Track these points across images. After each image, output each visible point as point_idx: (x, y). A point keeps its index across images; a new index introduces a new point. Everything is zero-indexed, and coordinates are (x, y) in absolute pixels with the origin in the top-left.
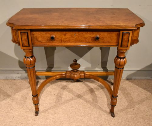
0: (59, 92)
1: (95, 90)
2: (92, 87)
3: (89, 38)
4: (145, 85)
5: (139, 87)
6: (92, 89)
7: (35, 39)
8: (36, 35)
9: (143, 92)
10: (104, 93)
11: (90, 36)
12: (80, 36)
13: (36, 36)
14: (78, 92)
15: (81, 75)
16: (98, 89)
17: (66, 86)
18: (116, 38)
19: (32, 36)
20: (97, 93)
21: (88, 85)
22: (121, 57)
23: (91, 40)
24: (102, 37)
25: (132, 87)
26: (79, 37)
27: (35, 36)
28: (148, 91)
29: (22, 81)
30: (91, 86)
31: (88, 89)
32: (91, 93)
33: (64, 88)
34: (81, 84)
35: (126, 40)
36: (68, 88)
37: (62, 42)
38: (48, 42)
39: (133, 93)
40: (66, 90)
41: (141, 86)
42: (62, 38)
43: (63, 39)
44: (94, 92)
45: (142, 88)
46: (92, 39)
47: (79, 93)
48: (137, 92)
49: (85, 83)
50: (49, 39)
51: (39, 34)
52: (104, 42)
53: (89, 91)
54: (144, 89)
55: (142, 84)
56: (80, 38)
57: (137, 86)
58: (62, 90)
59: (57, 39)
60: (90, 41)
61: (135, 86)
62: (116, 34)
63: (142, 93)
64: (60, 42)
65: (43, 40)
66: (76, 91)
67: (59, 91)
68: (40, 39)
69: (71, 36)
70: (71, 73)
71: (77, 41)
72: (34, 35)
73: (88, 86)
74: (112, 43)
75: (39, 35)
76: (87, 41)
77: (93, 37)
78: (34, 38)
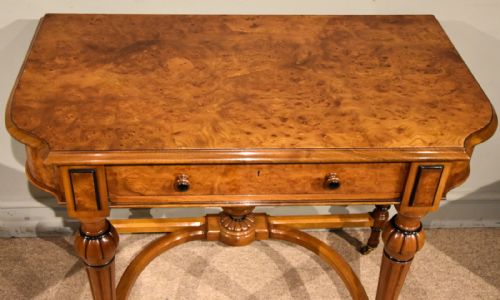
0: (183, 287)
1: (304, 276)
2: (294, 264)
3: (303, 181)
4: (475, 255)
5: (456, 263)
6: (293, 270)
7: (119, 187)
8: (124, 176)
9: (469, 282)
10: (334, 287)
11: (309, 174)
12: (275, 176)
13: (125, 179)
14: (247, 288)
15: (257, 231)
16: (314, 273)
17: (205, 263)
18: (395, 179)
19: (110, 178)
20: (310, 287)
21: (277, 253)
22: (407, 229)
23: (309, 186)
24: (350, 179)
25: (429, 261)
26: (270, 179)
27: (119, 178)
28: (488, 279)
29: (43, 243)
30: (289, 259)
31: (280, 273)
32: (290, 289)
33: (198, 269)
34: (256, 250)
35: (427, 187)
36: (211, 271)
37: (212, 193)
38: (163, 193)
39: (434, 288)
40: (207, 277)
41: (460, 258)
42: (213, 183)
43: (216, 185)
44: (303, 284)
45: (464, 265)
46: (313, 184)
47: (251, 291)
48: (449, 282)
49: (267, 245)
50: (168, 184)
51: (135, 174)
52: (353, 192)
53: (284, 280)
54: (474, 270)
55: (466, 247)
56: (274, 181)
57: (449, 259)
58: (192, 278)
59: (195, 186)
60: (308, 188)
61: (442, 255)
62: (395, 170)
63: (466, 286)
64: (208, 192)
65: (147, 190)
66: (239, 281)
67: (182, 283)
68: (138, 186)
69: (246, 177)
70: (223, 225)
71: (263, 190)
72: (115, 174)
73: (280, 260)
74: (380, 193)
75: (136, 176)
76: (299, 189)
77: (319, 179)
78: (116, 182)
